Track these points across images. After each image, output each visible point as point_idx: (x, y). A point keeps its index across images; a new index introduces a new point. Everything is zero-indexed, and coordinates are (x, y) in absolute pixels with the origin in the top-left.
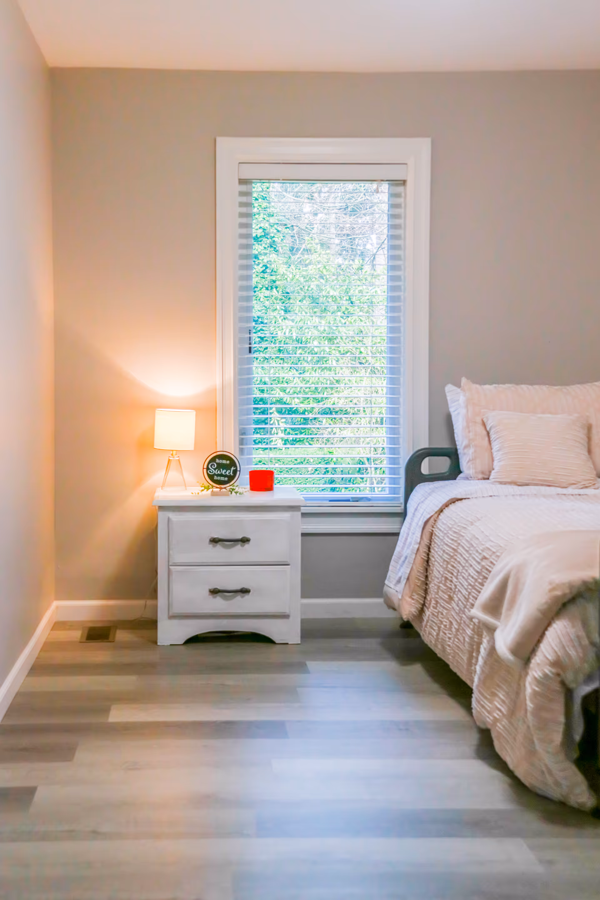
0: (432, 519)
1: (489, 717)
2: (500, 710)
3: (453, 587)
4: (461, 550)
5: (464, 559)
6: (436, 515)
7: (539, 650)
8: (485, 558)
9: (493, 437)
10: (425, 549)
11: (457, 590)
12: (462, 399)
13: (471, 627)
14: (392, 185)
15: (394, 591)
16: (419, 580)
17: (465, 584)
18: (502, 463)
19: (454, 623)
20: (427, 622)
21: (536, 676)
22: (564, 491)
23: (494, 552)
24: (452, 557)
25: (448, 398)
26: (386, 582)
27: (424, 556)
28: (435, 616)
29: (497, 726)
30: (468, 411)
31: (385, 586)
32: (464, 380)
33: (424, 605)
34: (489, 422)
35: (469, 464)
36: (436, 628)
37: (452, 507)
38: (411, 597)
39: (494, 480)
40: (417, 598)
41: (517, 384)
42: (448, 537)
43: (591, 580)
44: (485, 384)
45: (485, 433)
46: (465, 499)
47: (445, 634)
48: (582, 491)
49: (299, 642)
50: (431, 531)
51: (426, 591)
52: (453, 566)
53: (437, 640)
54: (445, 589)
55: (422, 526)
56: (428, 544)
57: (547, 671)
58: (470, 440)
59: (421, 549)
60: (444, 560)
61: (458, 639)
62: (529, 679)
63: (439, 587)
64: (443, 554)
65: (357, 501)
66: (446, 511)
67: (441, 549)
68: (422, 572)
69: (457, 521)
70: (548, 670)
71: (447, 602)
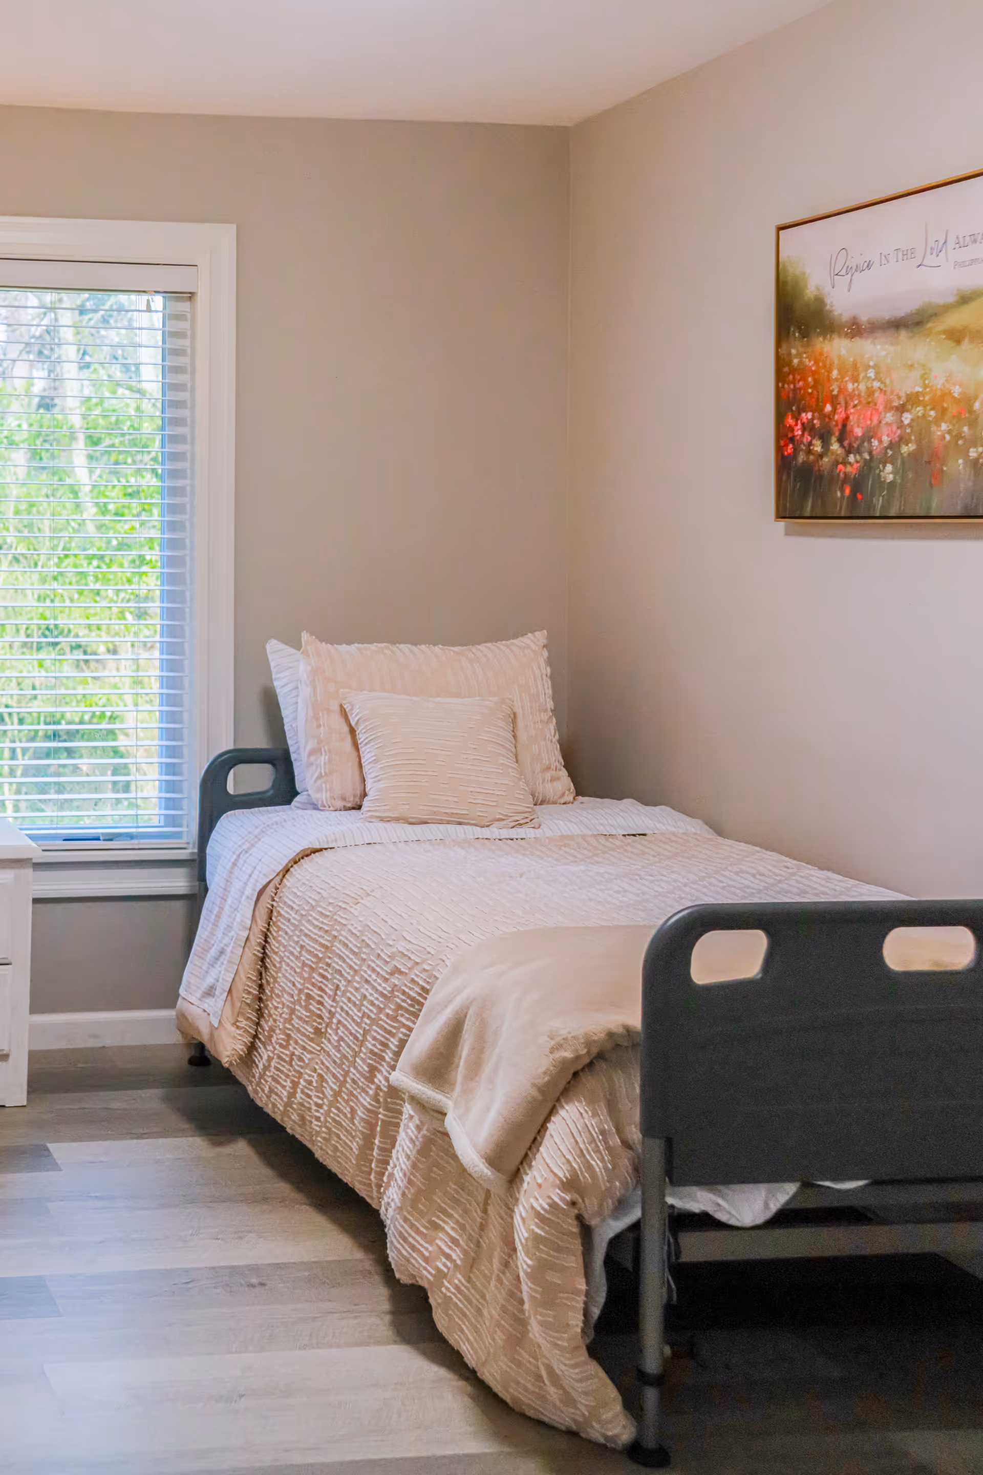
0: (272, 885)
1: (426, 1269)
2: (448, 1257)
3: (326, 1015)
4: (338, 947)
5: (351, 967)
6: (278, 879)
7: (538, 1156)
8: (396, 971)
9: (361, 738)
10: (260, 938)
11: (335, 1021)
12: (303, 669)
13: (371, 1092)
14: (170, 299)
15: (200, 1011)
16: (249, 993)
17: (355, 1012)
18: (381, 785)
19: (329, 1078)
20: (266, 1068)
21: (536, 1205)
22: (486, 833)
23: (417, 963)
24: (320, 959)
25: (272, 664)
26: (182, 991)
27: (259, 951)
28: (284, 1061)
29: (443, 1285)
30: (315, 690)
31: (180, 999)
32: (305, 636)
33: (255, 1037)
34: (356, 711)
35: (319, 782)
36: (288, 1084)
37: (306, 862)
38: (234, 1024)
39: (370, 814)
40: (246, 1025)
41: (394, 643)
42: (309, 921)
43: (621, 1030)
44: (340, 643)
45: (346, 729)
46: (326, 849)
47: (309, 1097)
48: (513, 833)
49: (25, 1103)
50: (270, 907)
51: (260, 1013)
52: (323, 977)
53: (288, 1104)
54: (307, 1016)
55: (254, 898)
56: (265, 930)
57: (557, 1200)
58: (320, 742)
59: (252, 937)
60: (304, 964)
61: (338, 1109)
62: (520, 1211)
63: (292, 1011)
64: (300, 952)
65: (111, 840)
66: (296, 871)
67: (297, 943)
68: (255, 978)
69: (325, 895)
70: (558, 1196)
71: (312, 1040)
